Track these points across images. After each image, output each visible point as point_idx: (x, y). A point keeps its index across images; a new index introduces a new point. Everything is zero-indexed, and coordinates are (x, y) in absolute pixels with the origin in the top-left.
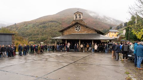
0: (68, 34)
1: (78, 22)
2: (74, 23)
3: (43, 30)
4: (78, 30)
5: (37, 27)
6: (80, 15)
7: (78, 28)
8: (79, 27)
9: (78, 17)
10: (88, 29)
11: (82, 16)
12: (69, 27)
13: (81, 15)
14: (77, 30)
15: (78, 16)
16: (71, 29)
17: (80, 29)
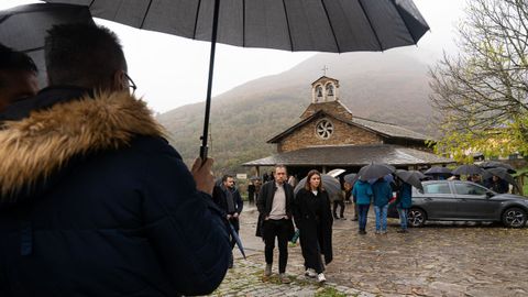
0: (294, 149)
1: (326, 110)
2: (312, 112)
3: (247, 131)
4: (326, 136)
5: (227, 121)
6: (329, 87)
7: (325, 129)
8: (330, 125)
9: (324, 92)
10: (356, 130)
11: (335, 90)
12: (298, 128)
13: (335, 86)
14: (321, 133)
15: (324, 89)
16: (304, 133)
17: (330, 131)
